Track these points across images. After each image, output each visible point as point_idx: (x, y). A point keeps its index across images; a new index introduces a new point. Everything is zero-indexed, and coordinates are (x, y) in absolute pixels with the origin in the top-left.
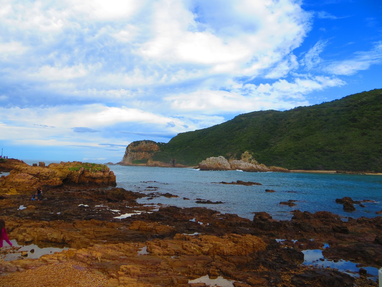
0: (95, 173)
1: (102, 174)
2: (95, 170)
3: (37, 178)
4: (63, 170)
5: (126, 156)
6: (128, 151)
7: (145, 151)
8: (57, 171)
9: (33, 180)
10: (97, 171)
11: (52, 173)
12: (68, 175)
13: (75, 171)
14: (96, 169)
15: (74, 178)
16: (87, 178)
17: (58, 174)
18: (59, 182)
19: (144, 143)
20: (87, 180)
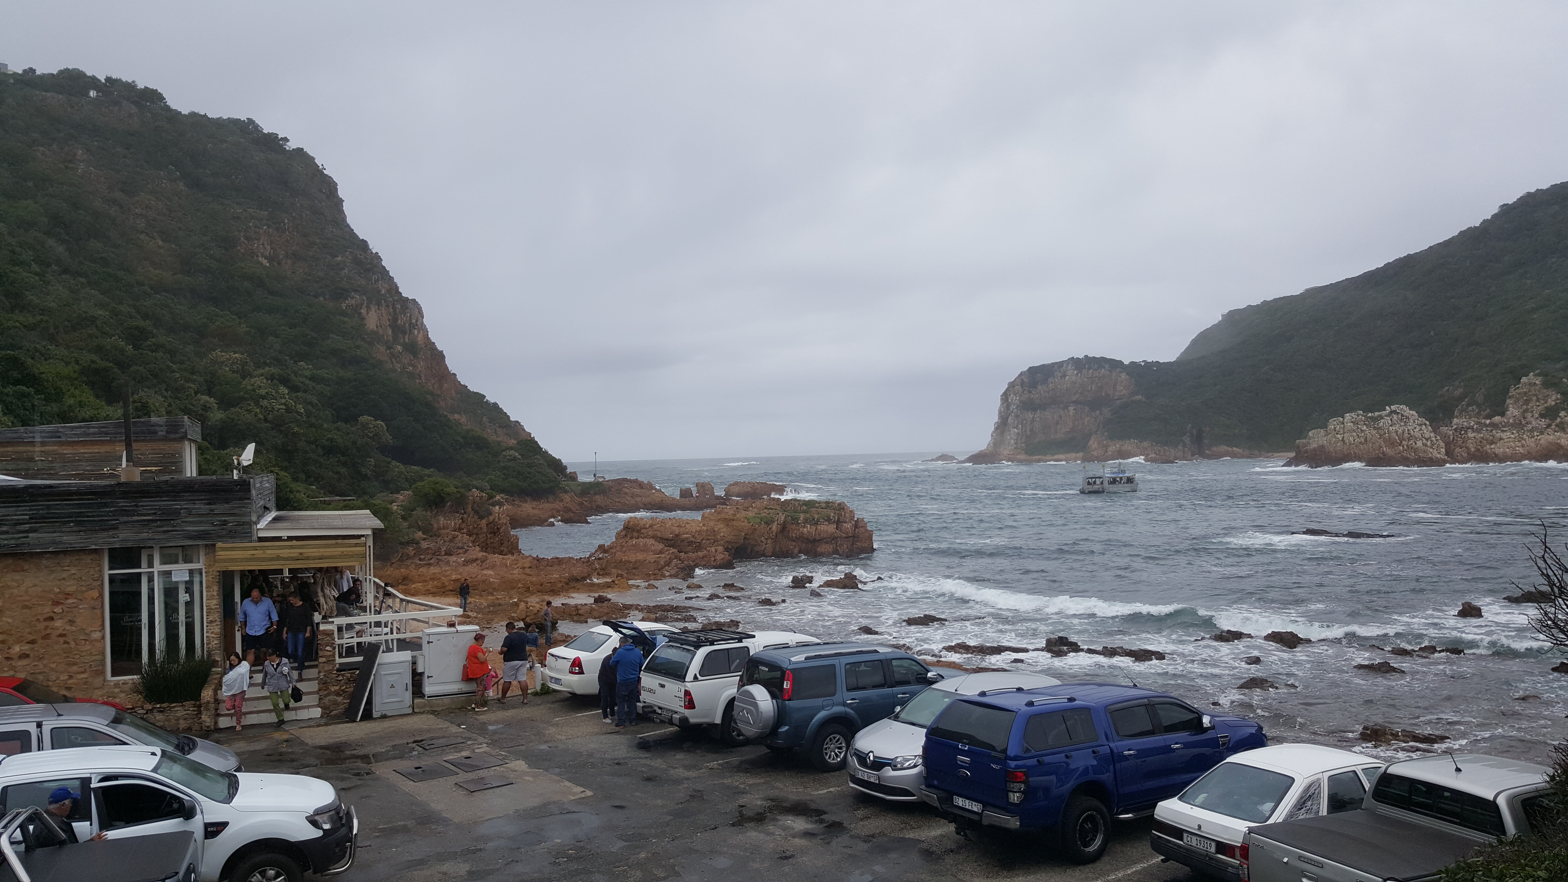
0: (814, 528)
1: (831, 528)
2: (813, 519)
3: (672, 550)
4: (734, 523)
5: (1002, 426)
6: (1008, 407)
7: (1075, 402)
8: (721, 525)
9: (663, 556)
10: (818, 520)
11: (709, 533)
12: (748, 537)
13: (763, 525)
14: (816, 516)
15: (762, 541)
16: (794, 541)
17: (722, 534)
18: (723, 556)
19: (1071, 371)
20: (795, 546)
